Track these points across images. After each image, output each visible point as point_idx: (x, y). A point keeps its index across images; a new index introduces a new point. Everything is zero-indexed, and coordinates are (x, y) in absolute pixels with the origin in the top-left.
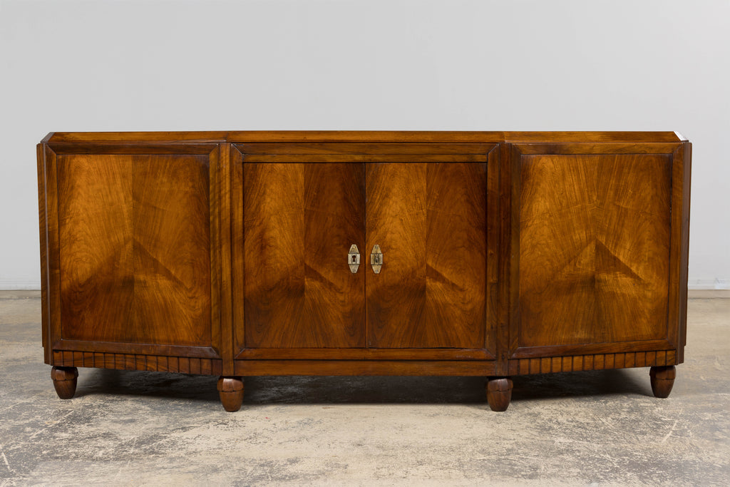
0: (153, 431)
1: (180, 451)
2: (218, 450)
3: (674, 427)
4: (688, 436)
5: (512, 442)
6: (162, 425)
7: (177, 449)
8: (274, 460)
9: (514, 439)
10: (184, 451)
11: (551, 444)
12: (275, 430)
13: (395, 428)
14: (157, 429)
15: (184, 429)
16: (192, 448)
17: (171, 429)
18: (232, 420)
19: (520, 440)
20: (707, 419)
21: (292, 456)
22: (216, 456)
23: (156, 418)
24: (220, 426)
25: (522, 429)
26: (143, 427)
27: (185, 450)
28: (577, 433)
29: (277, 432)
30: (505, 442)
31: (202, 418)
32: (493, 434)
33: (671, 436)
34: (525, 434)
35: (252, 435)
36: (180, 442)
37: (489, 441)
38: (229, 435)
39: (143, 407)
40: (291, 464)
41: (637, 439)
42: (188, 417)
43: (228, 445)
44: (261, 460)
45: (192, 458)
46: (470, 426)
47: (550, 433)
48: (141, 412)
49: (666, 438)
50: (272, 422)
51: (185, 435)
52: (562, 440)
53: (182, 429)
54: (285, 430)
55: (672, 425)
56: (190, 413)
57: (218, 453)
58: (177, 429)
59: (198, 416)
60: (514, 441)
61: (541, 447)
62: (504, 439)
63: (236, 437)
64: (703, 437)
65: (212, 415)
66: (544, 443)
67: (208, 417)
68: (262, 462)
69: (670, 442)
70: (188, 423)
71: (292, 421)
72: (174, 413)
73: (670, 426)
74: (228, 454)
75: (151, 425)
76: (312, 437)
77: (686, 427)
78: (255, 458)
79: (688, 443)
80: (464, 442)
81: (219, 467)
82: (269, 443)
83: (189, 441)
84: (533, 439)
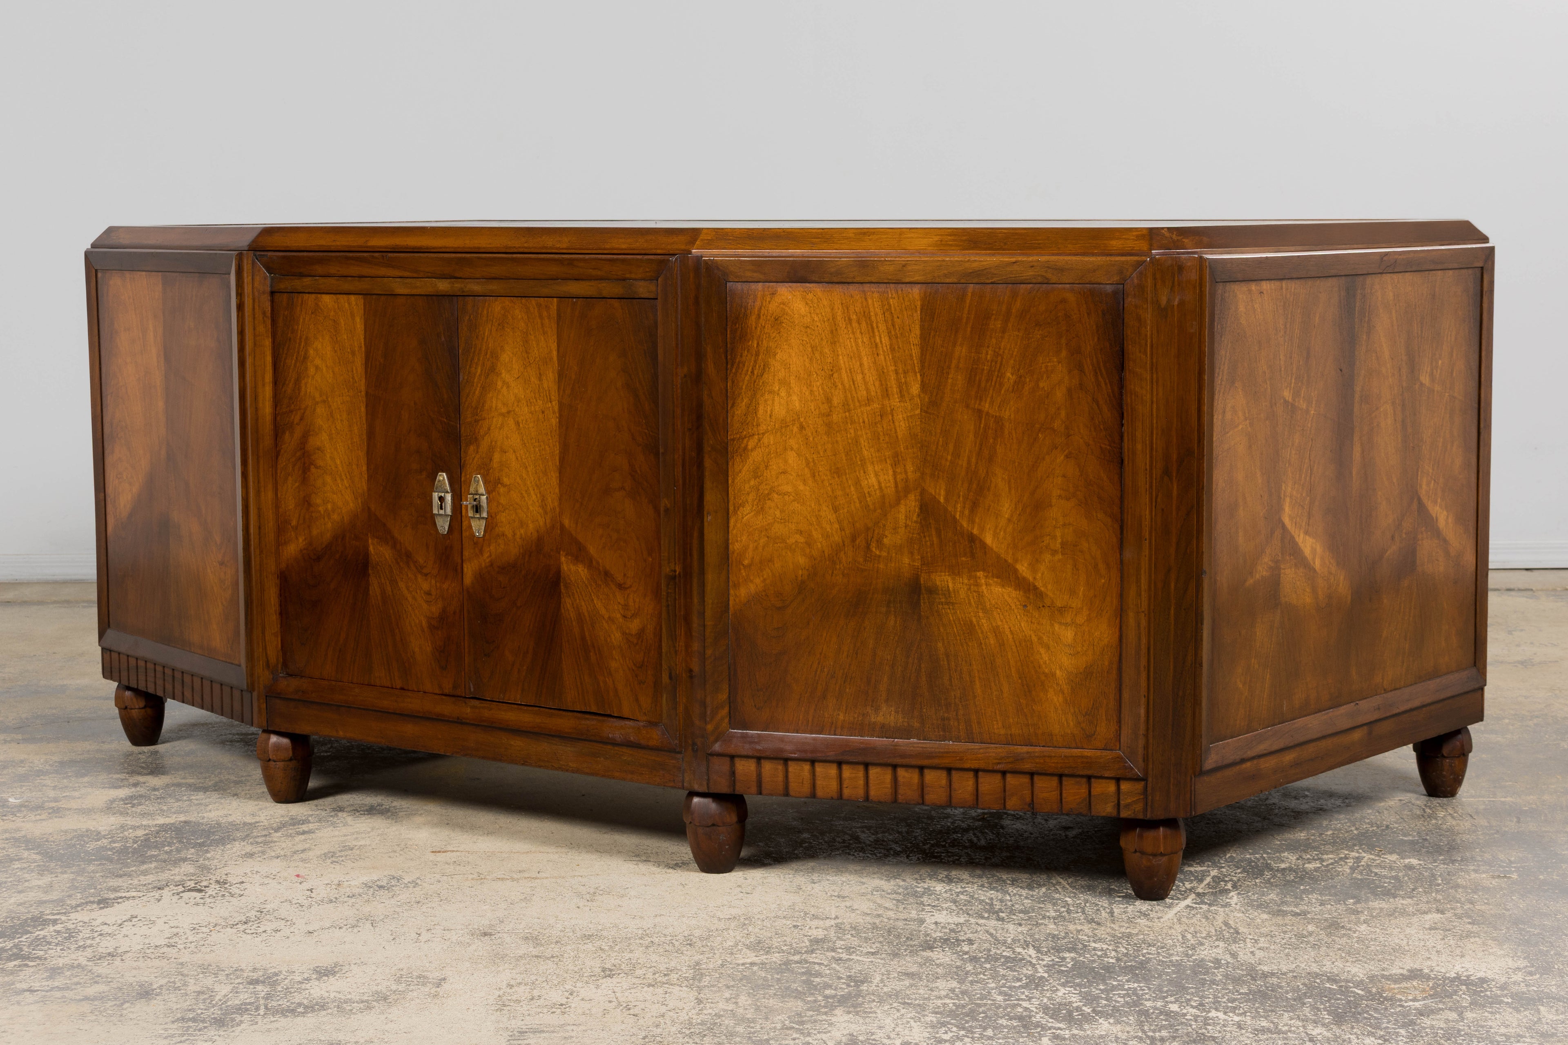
0: (32, 909)
1: (80, 953)
2: (165, 949)
3: (1202, 885)
4: (1227, 905)
5: (828, 923)
6: (55, 895)
7: (73, 947)
8: (284, 969)
9: (837, 917)
10: (89, 952)
11: (913, 926)
12: (306, 903)
13: (580, 895)
14: (41, 903)
15: (104, 903)
16: (106, 945)
17: (74, 903)
18: (218, 882)
19: (850, 918)
20: (1283, 866)
21: (327, 962)
22: (157, 963)
23: (47, 879)
24: (186, 895)
25: (863, 895)
26: (12, 900)
27: (89, 950)
28: (981, 902)
29: (310, 906)
30: (815, 923)
31: (150, 878)
32: (792, 907)
33: (1188, 906)
34: (864, 905)
35: (252, 914)
36: (86, 933)
37: (779, 923)
38: (202, 915)
39: (26, 854)
40: (318, 979)
41: (1112, 913)
42: (121, 876)
43: (191, 939)
44: (255, 970)
45: (103, 969)
46: (749, 890)
47: (922, 903)
48: (17, 865)
49: (1176, 909)
50: (306, 886)
51: (100, 916)
52: (942, 917)
53: (99, 902)
54: (331, 901)
55: (1201, 881)
56: (127, 866)
57: (163, 956)
58: (87, 903)
59: (145, 873)
60: (833, 922)
61: (889, 931)
62: (815, 917)
63: (213, 920)
64: (1259, 906)
65: (176, 871)
66: (900, 924)
67: (165, 876)
68: (255, 976)
69: (1179, 920)
70: (115, 890)
71: (353, 883)
72: (92, 868)
73: (1195, 884)
74: (185, 957)
75: (32, 896)
76: (387, 916)
77: (1229, 886)
78: (243, 966)
79: (1220, 919)
80: (722, 925)
81: (155, 986)
82: (286, 931)
83: (106, 929)
84: (879, 916)
